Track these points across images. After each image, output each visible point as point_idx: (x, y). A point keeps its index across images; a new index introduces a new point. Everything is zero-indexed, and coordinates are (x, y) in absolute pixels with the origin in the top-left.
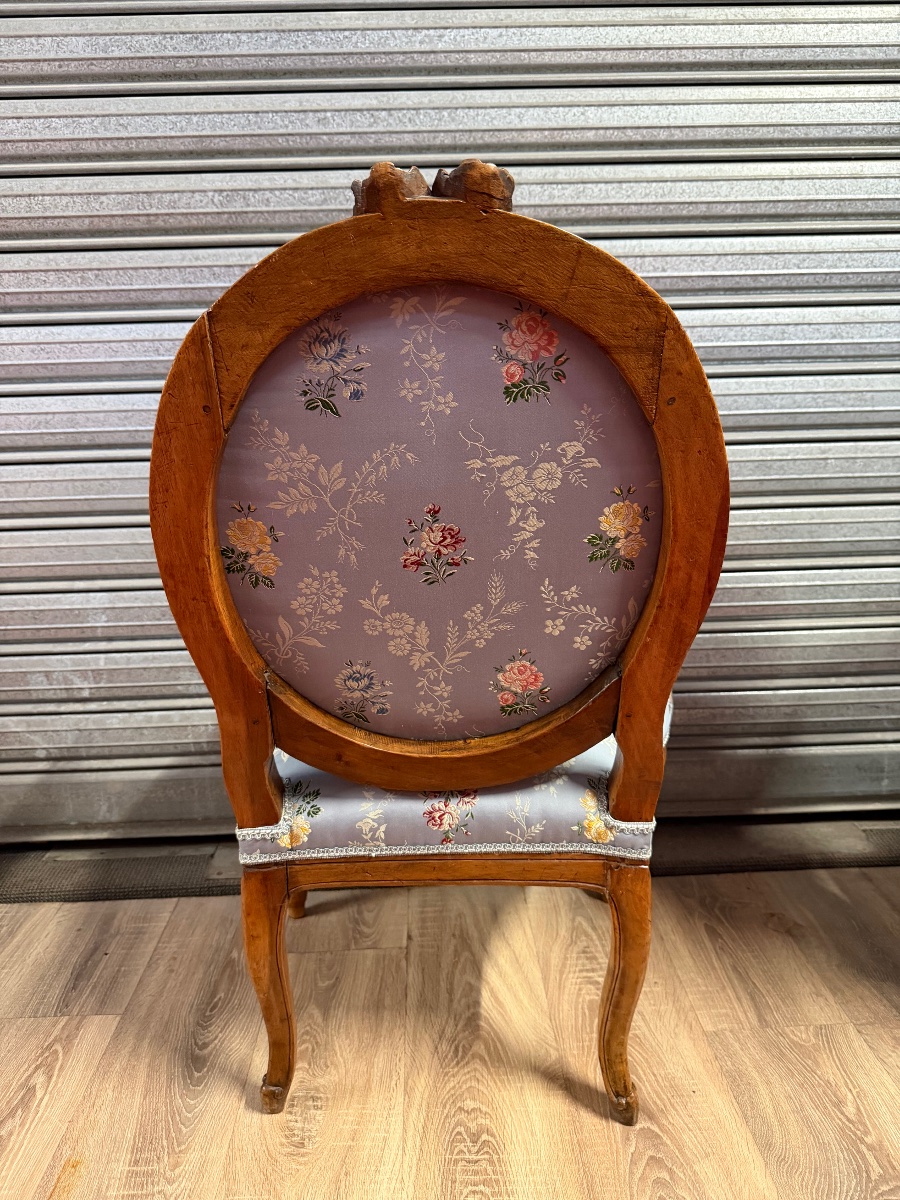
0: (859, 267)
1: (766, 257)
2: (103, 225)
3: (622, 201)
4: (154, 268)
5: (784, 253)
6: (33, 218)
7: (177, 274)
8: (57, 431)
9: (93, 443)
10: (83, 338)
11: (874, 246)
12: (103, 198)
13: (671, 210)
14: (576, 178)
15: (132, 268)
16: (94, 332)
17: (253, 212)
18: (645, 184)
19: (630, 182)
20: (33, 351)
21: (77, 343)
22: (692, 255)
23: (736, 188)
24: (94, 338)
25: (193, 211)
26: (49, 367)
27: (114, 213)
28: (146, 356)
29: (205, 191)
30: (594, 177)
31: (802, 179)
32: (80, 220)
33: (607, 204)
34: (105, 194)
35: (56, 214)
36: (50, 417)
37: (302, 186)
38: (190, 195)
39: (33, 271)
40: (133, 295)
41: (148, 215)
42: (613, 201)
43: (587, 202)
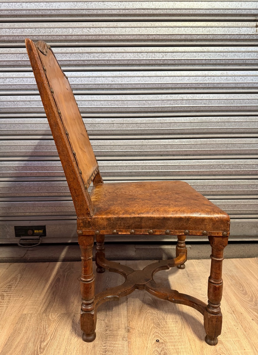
0: (118, 58)
1: (87, 54)
3: (37, 34)
5: (93, 53)
11: (123, 51)
14: (21, 27)
18: (44, 29)
19: (39, 28)
22: (62, 53)
23: (75, 30)
30: (27, 27)
31: (96, 28)
33: (32, 36)
42: (34, 34)
43: (25, 35)
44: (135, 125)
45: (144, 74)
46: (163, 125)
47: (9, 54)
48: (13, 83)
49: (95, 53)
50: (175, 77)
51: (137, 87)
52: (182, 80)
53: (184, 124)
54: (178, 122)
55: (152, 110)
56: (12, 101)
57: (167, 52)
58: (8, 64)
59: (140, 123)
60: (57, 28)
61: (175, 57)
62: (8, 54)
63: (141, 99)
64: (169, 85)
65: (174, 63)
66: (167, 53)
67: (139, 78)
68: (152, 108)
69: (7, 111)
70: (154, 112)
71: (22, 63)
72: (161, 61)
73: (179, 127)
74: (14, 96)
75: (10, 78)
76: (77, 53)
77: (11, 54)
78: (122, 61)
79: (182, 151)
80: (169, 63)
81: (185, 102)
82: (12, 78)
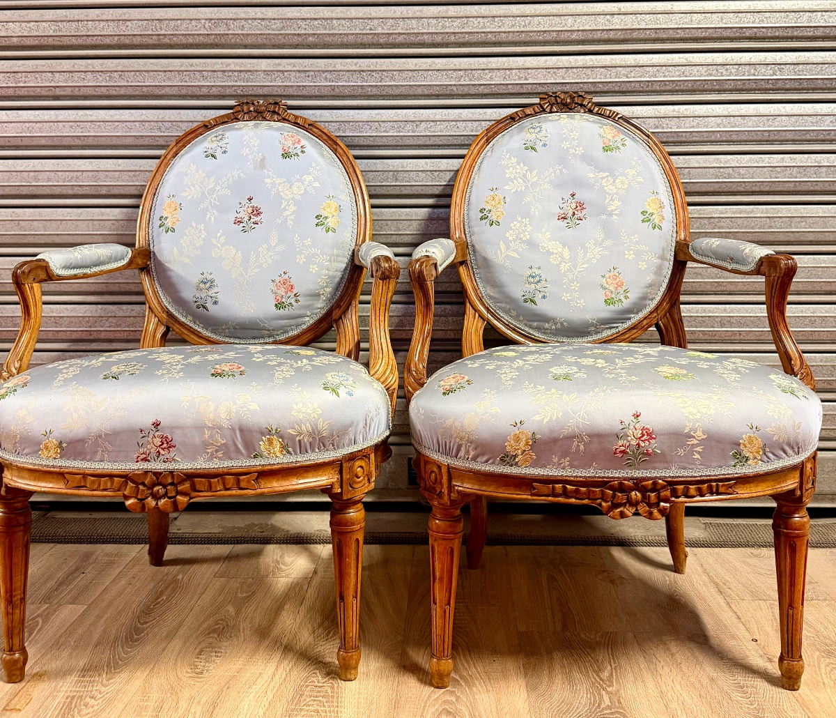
0: (673, 76)
1: (602, 69)
2: (127, 41)
3: (494, 30)
4: (160, 71)
5: (615, 67)
6: (80, 36)
7: (177, 76)
8: (84, 184)
9: (109, 193)
10: (107, 118)
11: (684, 61)
12: (128, 23)
13: (530, 37)
14: (461, 14)
15: (145, 71)
16: (115, 115)
17: (232, 34)
18: (511, 18)
19: (500, 17)
20: (71, 127)
21: (103, 122)
22: (546, 68)
23: (578, 21)
24: (115, 118)
25: (190, 32)
26: (82, 138)
27: (135, 33)
28: (151, 132)
29: (199, 20)
30: (475, 14)
31: (627, 14)
32: (111, 38)
33: (484, 32)
34: (130, 20)
35: (95, 33)
36: (80, 173)
37: (267, 17)
38: (188, 22)
39: (76, 72)
40: (145, 89)
41: (159, 35)
42: (488, 30)
43: (470, 31)
44: (706, 221)
45: (730, 110)
46: (775, 222)
47: (432, 70)
48: (434, 132)
49: (620, 67)
50: (801, 118)
51: (713, 138)
52: (817, 122)
53: (823, 221)
54: (808, 215)
55: (748, 189)
56: (428, 171)
57: (783, 64)
58: (426, 93)
59: (719, 218)
60: (541, 16)
61: (801, 73)
62: (428, 70)
63: (722, 165)
64: (788, 133)
65: (800, 87)
66: (782, 66)
67: (719, 120)
68: (747, 184)
69: (416, 193)
70: (753, 193)
71: (457, 89)
72: (770, 81)
73: (811, 228)
74: (433, 160)
75: (430, 121)
76: (581, 68)
77: (435, 70)
78: (681, 83)
79: (820, 282)
80: (788, 86)
81: (826, 172)
82: (433, 121)
